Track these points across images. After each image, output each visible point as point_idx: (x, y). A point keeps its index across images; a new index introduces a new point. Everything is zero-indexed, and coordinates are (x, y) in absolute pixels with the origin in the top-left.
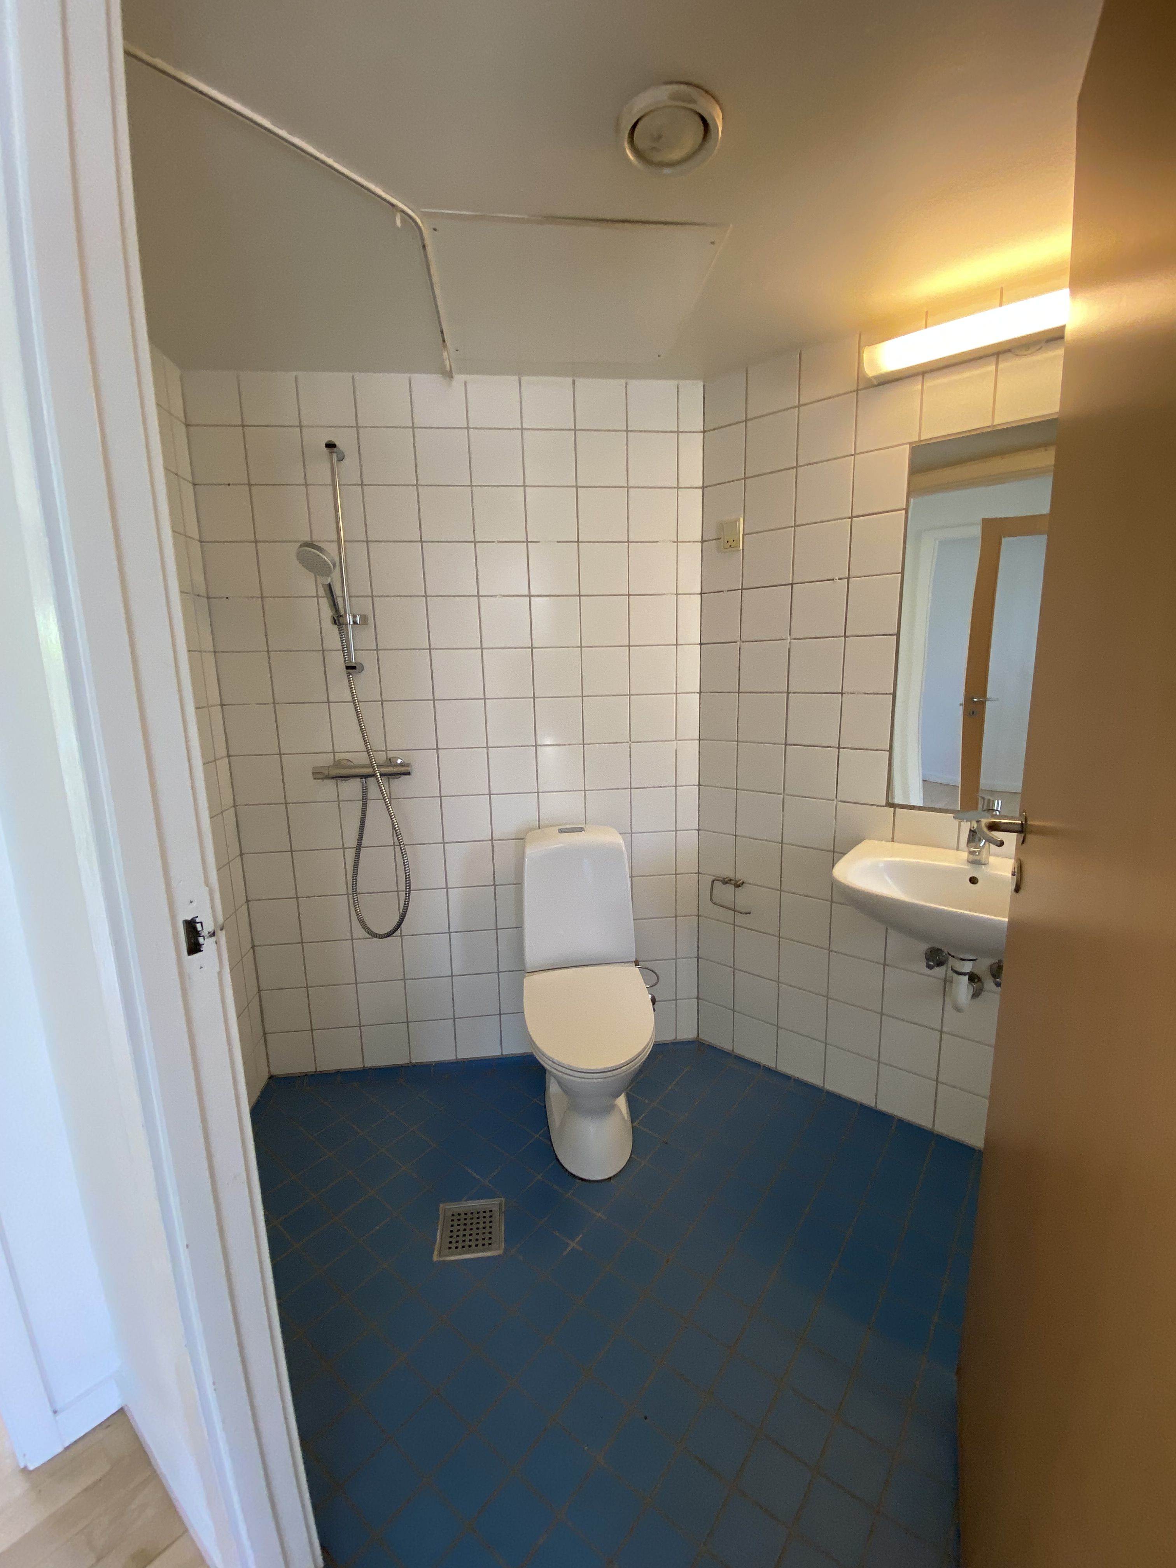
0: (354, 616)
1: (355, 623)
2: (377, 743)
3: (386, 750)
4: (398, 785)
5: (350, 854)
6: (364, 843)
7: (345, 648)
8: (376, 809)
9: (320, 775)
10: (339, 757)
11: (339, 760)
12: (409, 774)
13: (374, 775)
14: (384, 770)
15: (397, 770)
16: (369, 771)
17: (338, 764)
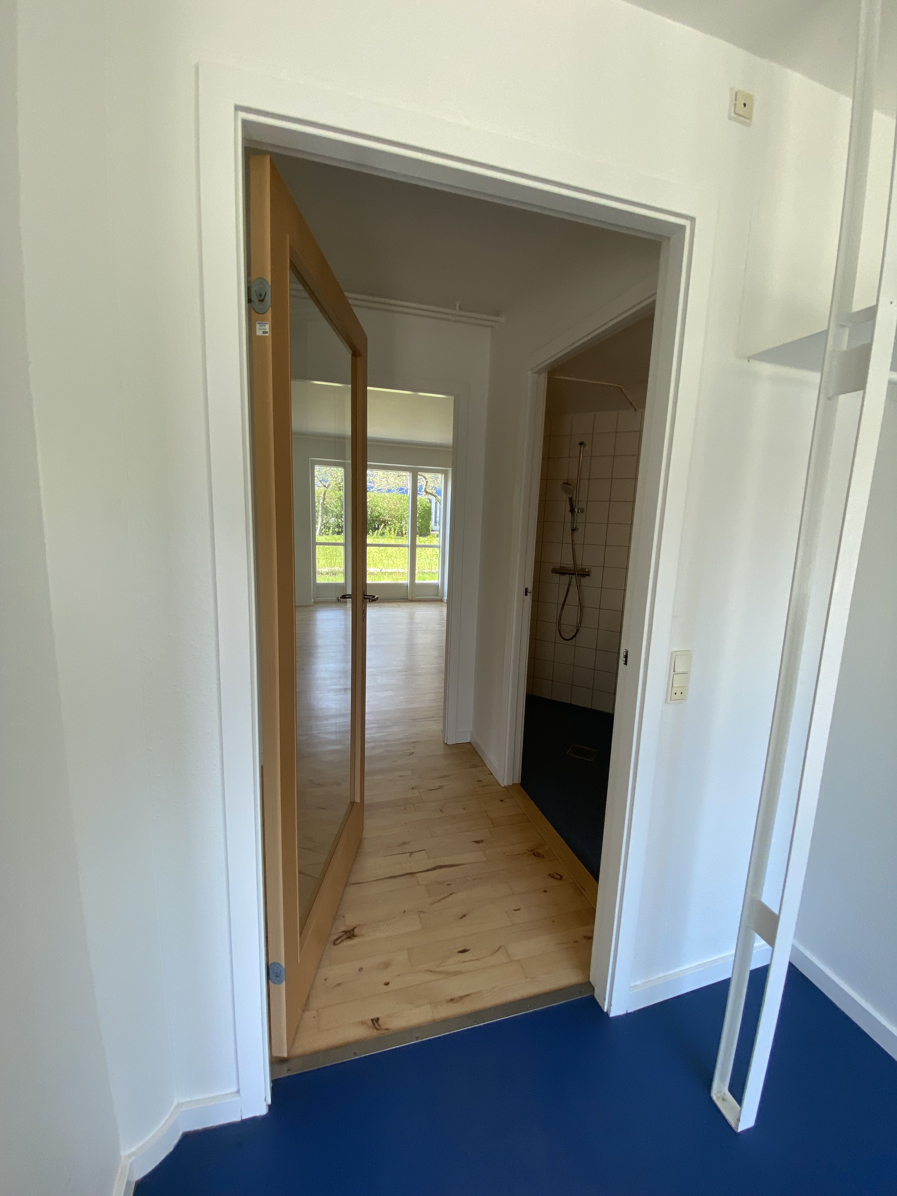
0: (578, 510)
1: (578, 512)
2: (579, 562)
3: (582, 565)
4: (585, 581)
5: (560, 606)
6: (566, 603)
7: (573, 522)
8: (574, 589)
9: (554, 571)
10: (562, 565)
11: (562, 567)
12: (588, 575)
13: (574, 574)
14: (580, 573)
15: (584, 573)
16: (573, 572)
17: (561, 568)
